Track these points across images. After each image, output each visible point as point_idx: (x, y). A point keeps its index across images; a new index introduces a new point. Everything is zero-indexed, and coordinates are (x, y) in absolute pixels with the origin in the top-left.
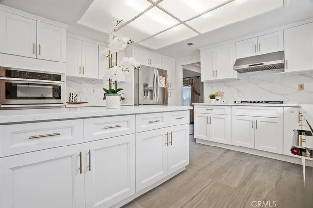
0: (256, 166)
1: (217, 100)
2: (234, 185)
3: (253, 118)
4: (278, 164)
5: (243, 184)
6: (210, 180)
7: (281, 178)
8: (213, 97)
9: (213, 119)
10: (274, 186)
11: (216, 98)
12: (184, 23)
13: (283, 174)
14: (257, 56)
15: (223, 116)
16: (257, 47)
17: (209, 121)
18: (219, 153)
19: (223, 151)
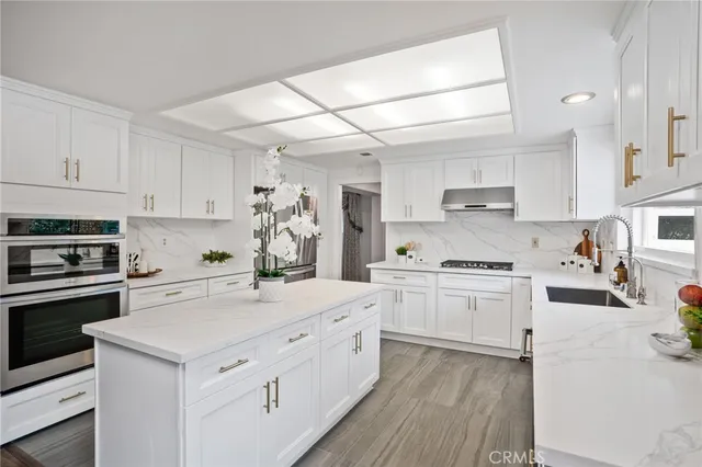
0: (476, 370)
1: (411, 257)
2: (451, 402)
3: (470, 293)
4: (504, 364)
5: (461, 400)
6: (416, 400)
7: (508, 384)
8: (402, 251)
9: (405, 295)
10: (500, 397)
11: (409, 253)
12: (368, 133)
13: (511, 378)
14: (476, 190)
15: (424, 290)
16: (477, 175)
17: (399, 298)
18: (418, 354)
19: (423, 349)
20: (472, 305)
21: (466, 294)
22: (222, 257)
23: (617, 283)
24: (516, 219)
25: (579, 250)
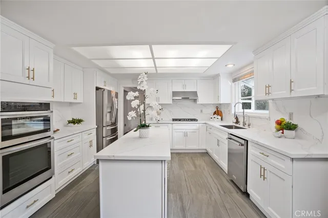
20: (186, 135)
21: (184, 131)
22: (79, 121)
23: (236, 123)
24: (198, 103)
25: (215, 113)
